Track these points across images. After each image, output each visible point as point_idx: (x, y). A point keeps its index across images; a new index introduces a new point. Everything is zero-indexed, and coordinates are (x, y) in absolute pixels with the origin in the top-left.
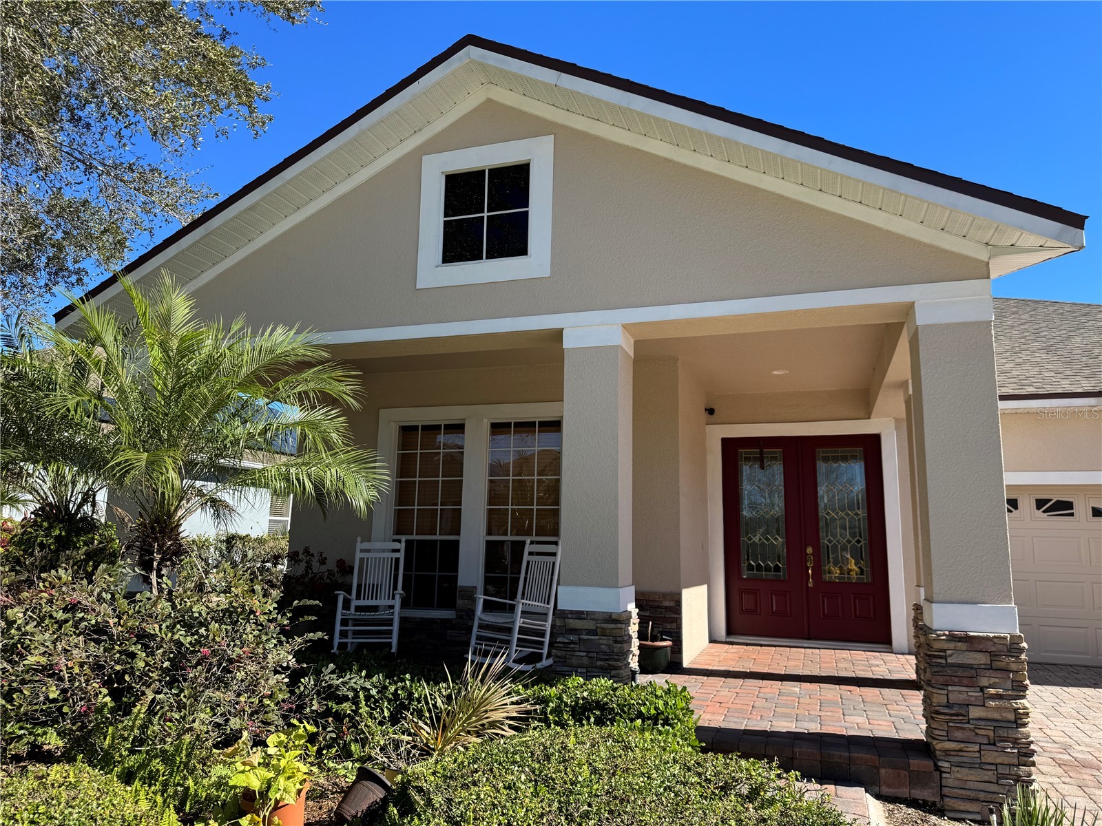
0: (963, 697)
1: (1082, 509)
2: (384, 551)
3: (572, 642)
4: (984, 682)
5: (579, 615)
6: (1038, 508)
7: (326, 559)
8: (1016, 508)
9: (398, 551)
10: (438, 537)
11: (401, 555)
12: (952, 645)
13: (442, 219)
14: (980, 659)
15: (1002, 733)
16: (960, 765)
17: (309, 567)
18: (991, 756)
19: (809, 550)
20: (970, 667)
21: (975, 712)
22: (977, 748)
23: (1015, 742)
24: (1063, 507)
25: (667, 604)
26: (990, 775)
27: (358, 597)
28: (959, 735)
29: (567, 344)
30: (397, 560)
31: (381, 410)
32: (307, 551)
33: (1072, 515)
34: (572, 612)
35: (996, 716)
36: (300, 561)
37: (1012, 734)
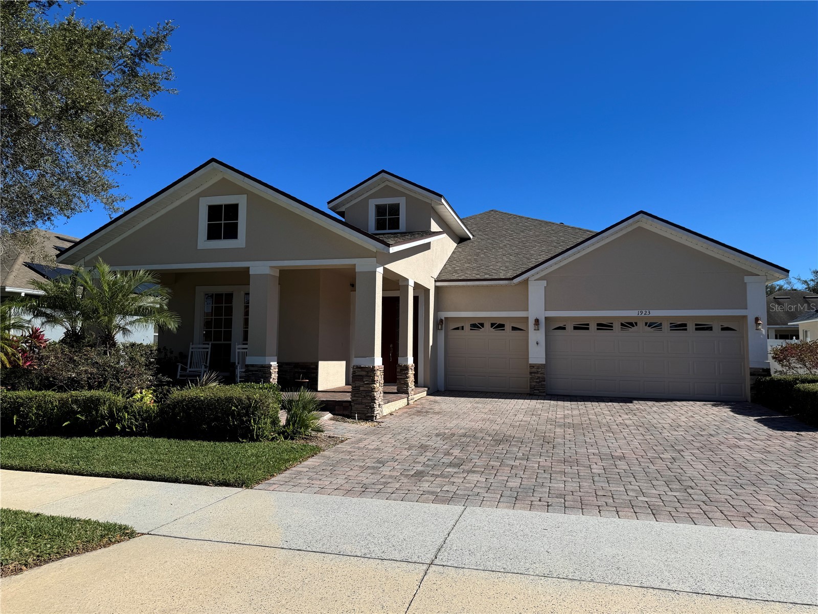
0: (359, 384)
1: (508, 327)
2: (199, 348)
3: (250, 374)
4: (364, 380)
5: (253, 366)
6: (492, 327)
7: (173, 351)
8: (483, 327)
9: (208, 348)
10: (222, 342)
11: (209, 350)
12: (357, 370)
13: (207, 223)
14: (364, 373)
15: (368, 394)
16: (356, 404)
17: (166, 355)
18: (364, 401)
19: (391, 346)
20: (361, 376)
21: (361, 389)
22: (361, 399)
23: (371, 396)
24: (501, 326)
25: (313, 366)
26: (364, 406)
27: (190, 367)
28: (357, 395)
29: (251, 273)
30: (207, 352)
31: (197, 287)
32: (165, 348)
33: (504, 330)
34: (250, 365)
35: (367, 389)
36: (162, 352)
37: (370, 394)
